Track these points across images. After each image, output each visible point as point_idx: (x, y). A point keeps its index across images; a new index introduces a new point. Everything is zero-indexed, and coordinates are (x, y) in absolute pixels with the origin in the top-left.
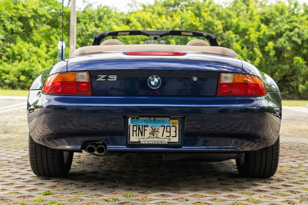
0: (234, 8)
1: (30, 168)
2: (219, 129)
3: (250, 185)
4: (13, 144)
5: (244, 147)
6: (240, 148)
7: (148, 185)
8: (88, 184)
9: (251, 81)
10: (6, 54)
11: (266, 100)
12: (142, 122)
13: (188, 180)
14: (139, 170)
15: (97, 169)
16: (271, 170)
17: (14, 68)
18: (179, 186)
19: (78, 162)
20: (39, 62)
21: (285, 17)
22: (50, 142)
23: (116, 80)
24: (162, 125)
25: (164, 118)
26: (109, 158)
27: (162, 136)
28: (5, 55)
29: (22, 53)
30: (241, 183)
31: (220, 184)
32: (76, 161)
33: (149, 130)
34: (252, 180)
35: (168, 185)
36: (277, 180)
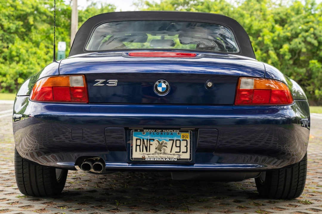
0: (247, 7)
1: (16, 186)
2: (237, 144)
3: (272, 209)
4: (3, 156)
5: (266, 165)
6: (262, 166)
7: (153, 208)
8: (83, 206)
9: (275, 87)
10: (3, 54)
11: (292, 110)
12: (147, 135)
13: (200, 202)
14: (143, 188)
15: (95, 187)
16: (297, 189)
17: (11, 70)
18: (190, 209)
19: (74, 178)
20: (39, 64)
21: (301, 17)
22: (40, 158)
23: (116, 85)
24: (170, 139)
25: (173, 131)
27: (171, 152)
28: (2, 57)
29: (20, 54)
30: (263, 207)
31: (238, 207)
32: (71, 176)
33: (155, 144)
34: (275, 202)
35: (177, 208)
36: (304, 202)
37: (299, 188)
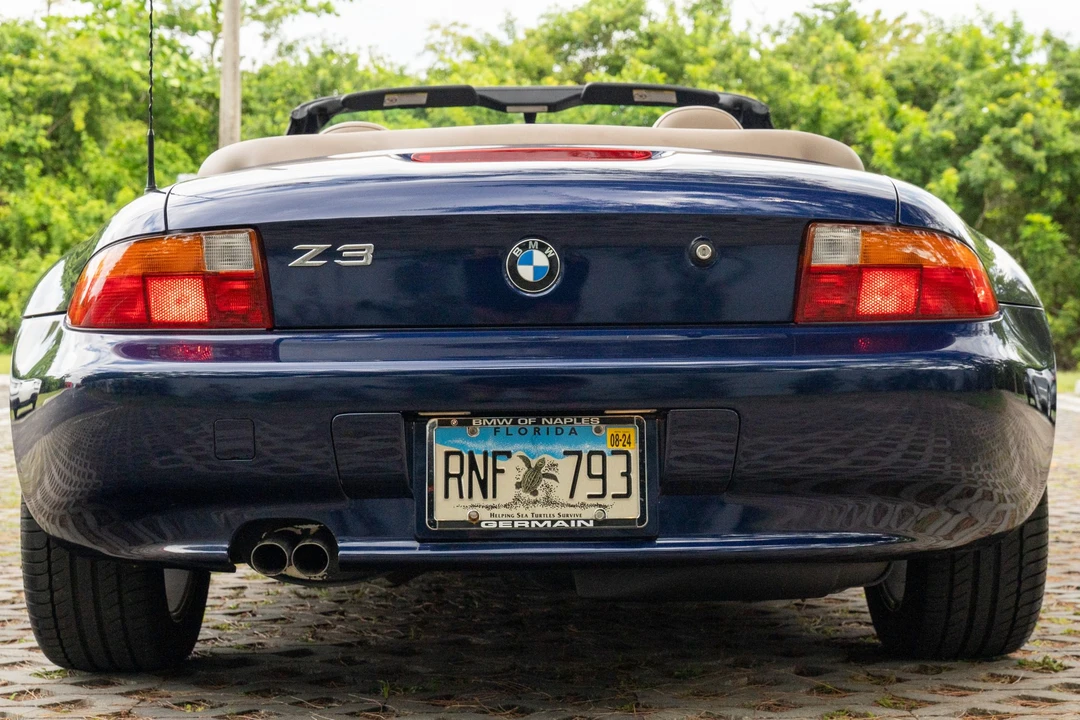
1: (32, 640)
3: (934, 692)
6: (896, 539)
7: (513, 703)
8: (263, 701)
9: (934, 260)
11: (996, 337)
12: (483, 438)
13: (678, 677)
14: (474, 640)
15: (307, 640)
16: (1014, 620)
18: (642, 702)
19: (232, 611)
21: (983, 78)
22: (107, 530)
23: (369, 263)
24: (568, 449)
25: (579, 420)
26: (356, 595)
27: (572, 496)
30: (900, 685)
31: (812, 690)
32: (221, 606)
33: (512, 470)
34: (939, 671)
35: (598, 702)
36: (1040, 664)
37: (1021, 618)
